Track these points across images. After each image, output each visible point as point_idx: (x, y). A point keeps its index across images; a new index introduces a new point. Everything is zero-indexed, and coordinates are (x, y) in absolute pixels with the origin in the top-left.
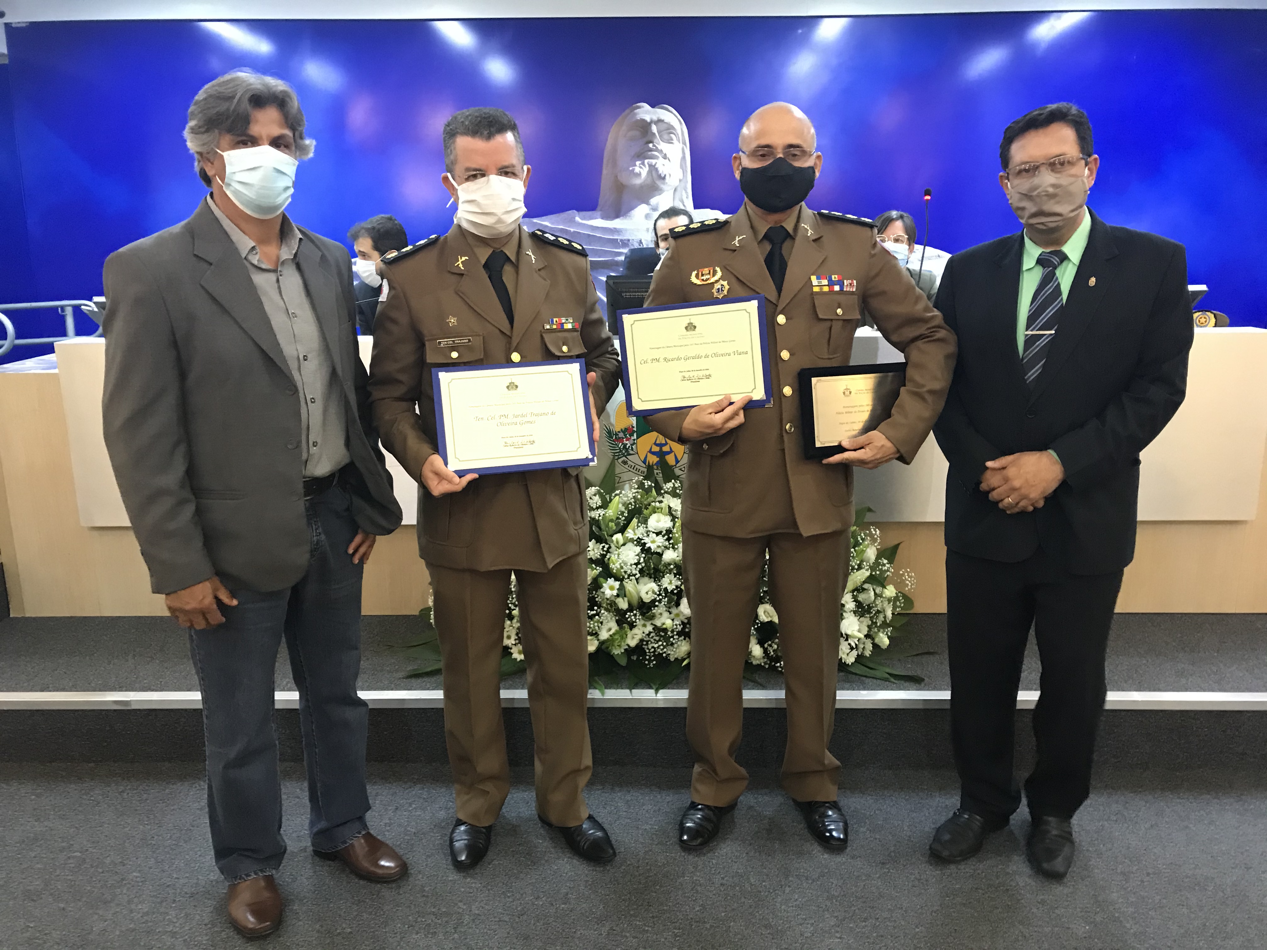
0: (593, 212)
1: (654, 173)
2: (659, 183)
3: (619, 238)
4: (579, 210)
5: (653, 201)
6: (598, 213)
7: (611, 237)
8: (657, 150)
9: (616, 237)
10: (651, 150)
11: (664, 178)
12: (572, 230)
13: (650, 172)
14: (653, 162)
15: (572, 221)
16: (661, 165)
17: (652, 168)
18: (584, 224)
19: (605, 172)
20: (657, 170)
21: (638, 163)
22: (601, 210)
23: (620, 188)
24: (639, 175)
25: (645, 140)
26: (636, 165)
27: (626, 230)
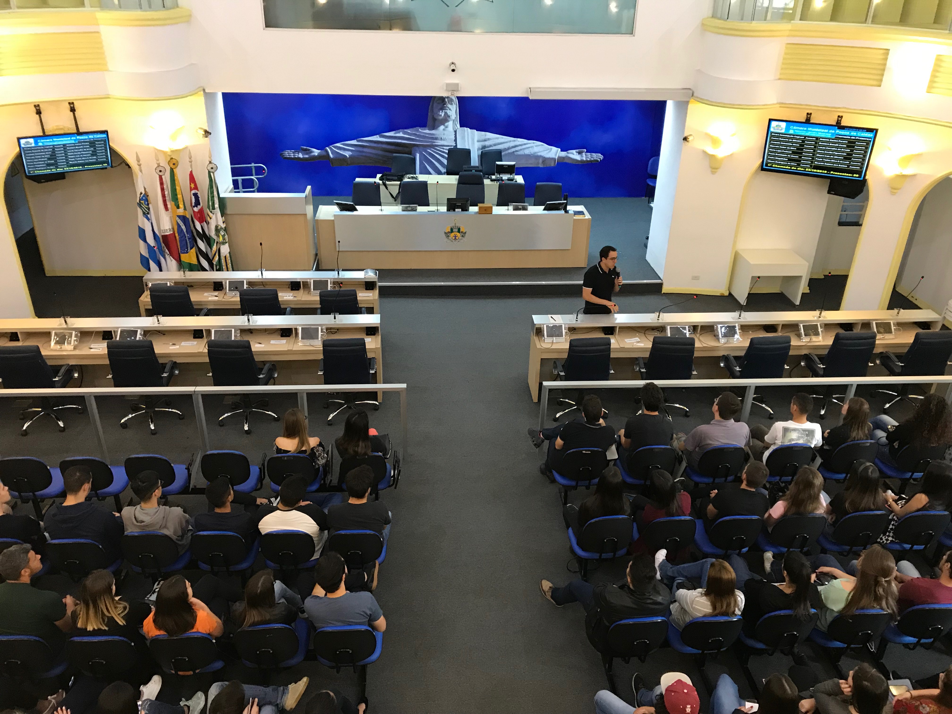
0: (425, 128)
1: (446, 116)
2: (448, 118)
3: (434, 137)
4: (420, 127)
7: (431, 136)
11: (450, 117)
14: (446, 111)
18: (423, 132)
20: (447, 114)
22: (428, 127)
26: (440, 112)
27: (436, 134)
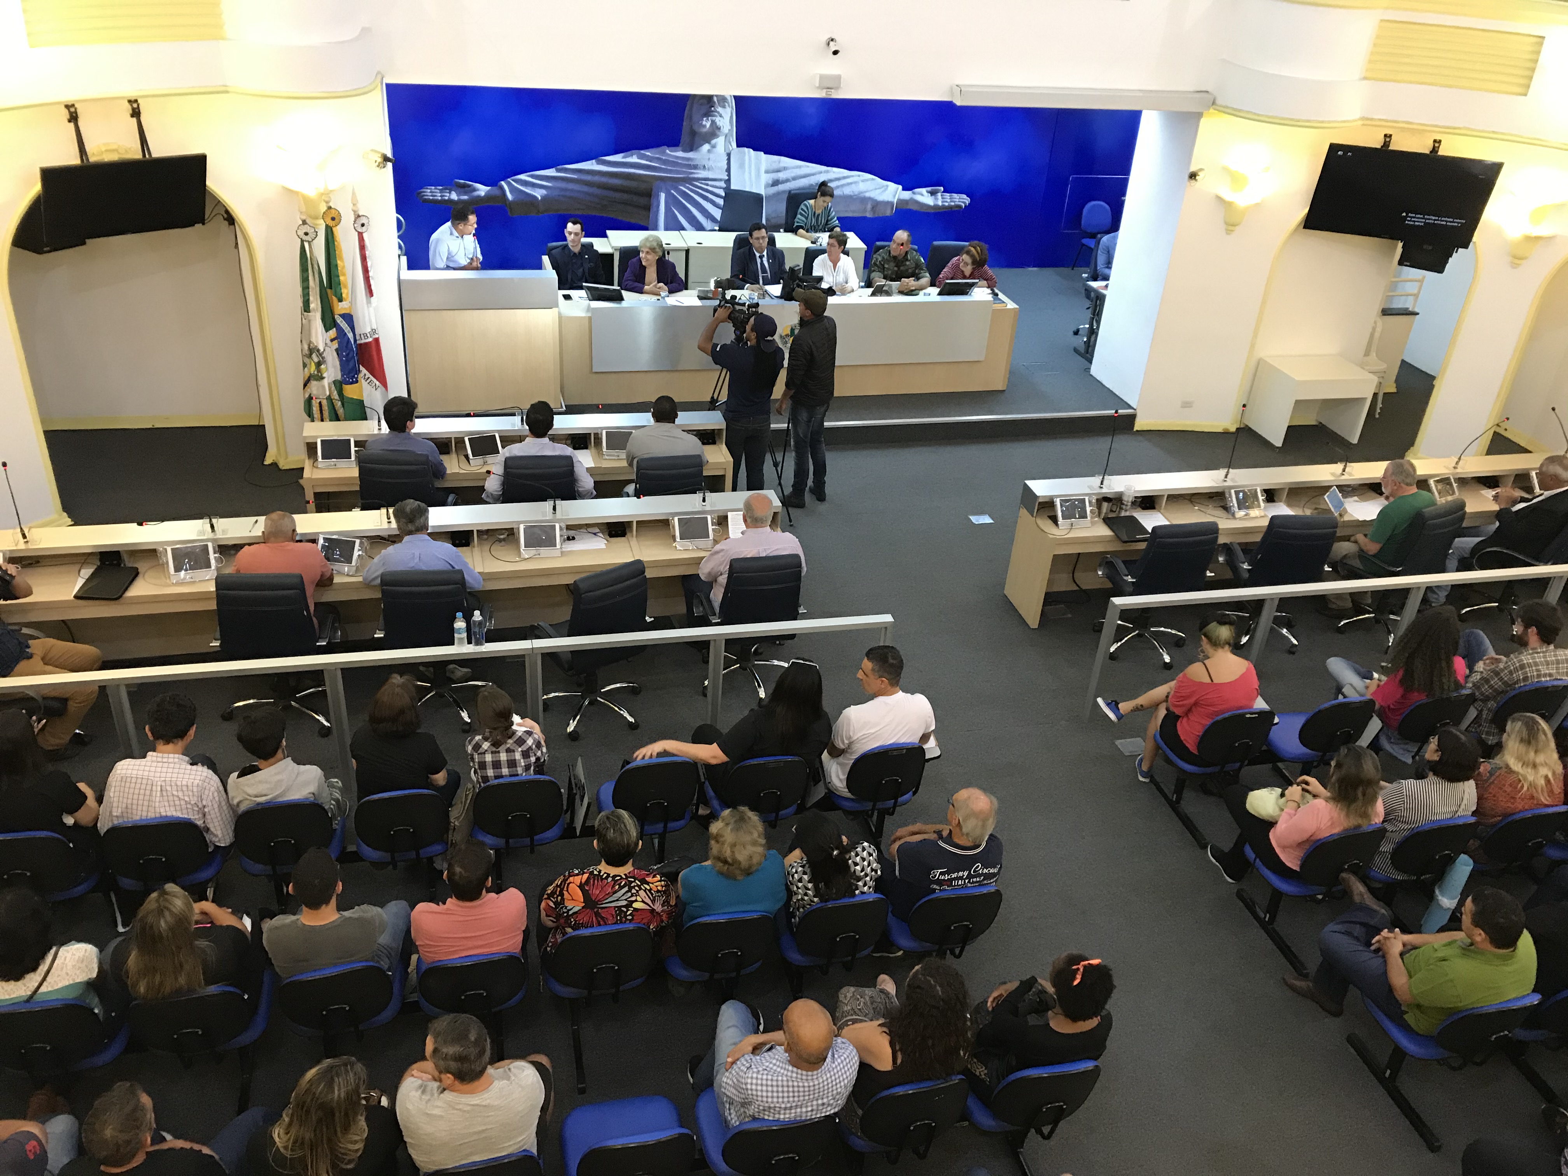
0: (677, 147)
1: (714, 127)
2: (716, 131)
3: (692, 163)
4: (668, 146)
5: (713, 142)
6: (680, 148)
8: (716, 112)
9: (690, 163)
10: (713, 111)
11: (719, 129)
12: (664, 158)
13: (711, 125)
15: (664, 153)
16: (718, 120)
17: (713, 122)
18: (672, 155)
19: (684, 123)
21: (705, 119)
22: (682, 147)
23: (693, 134)
24: (705, 126)
25: (708, 106)
26: (703, 120)
27: (696, 159)
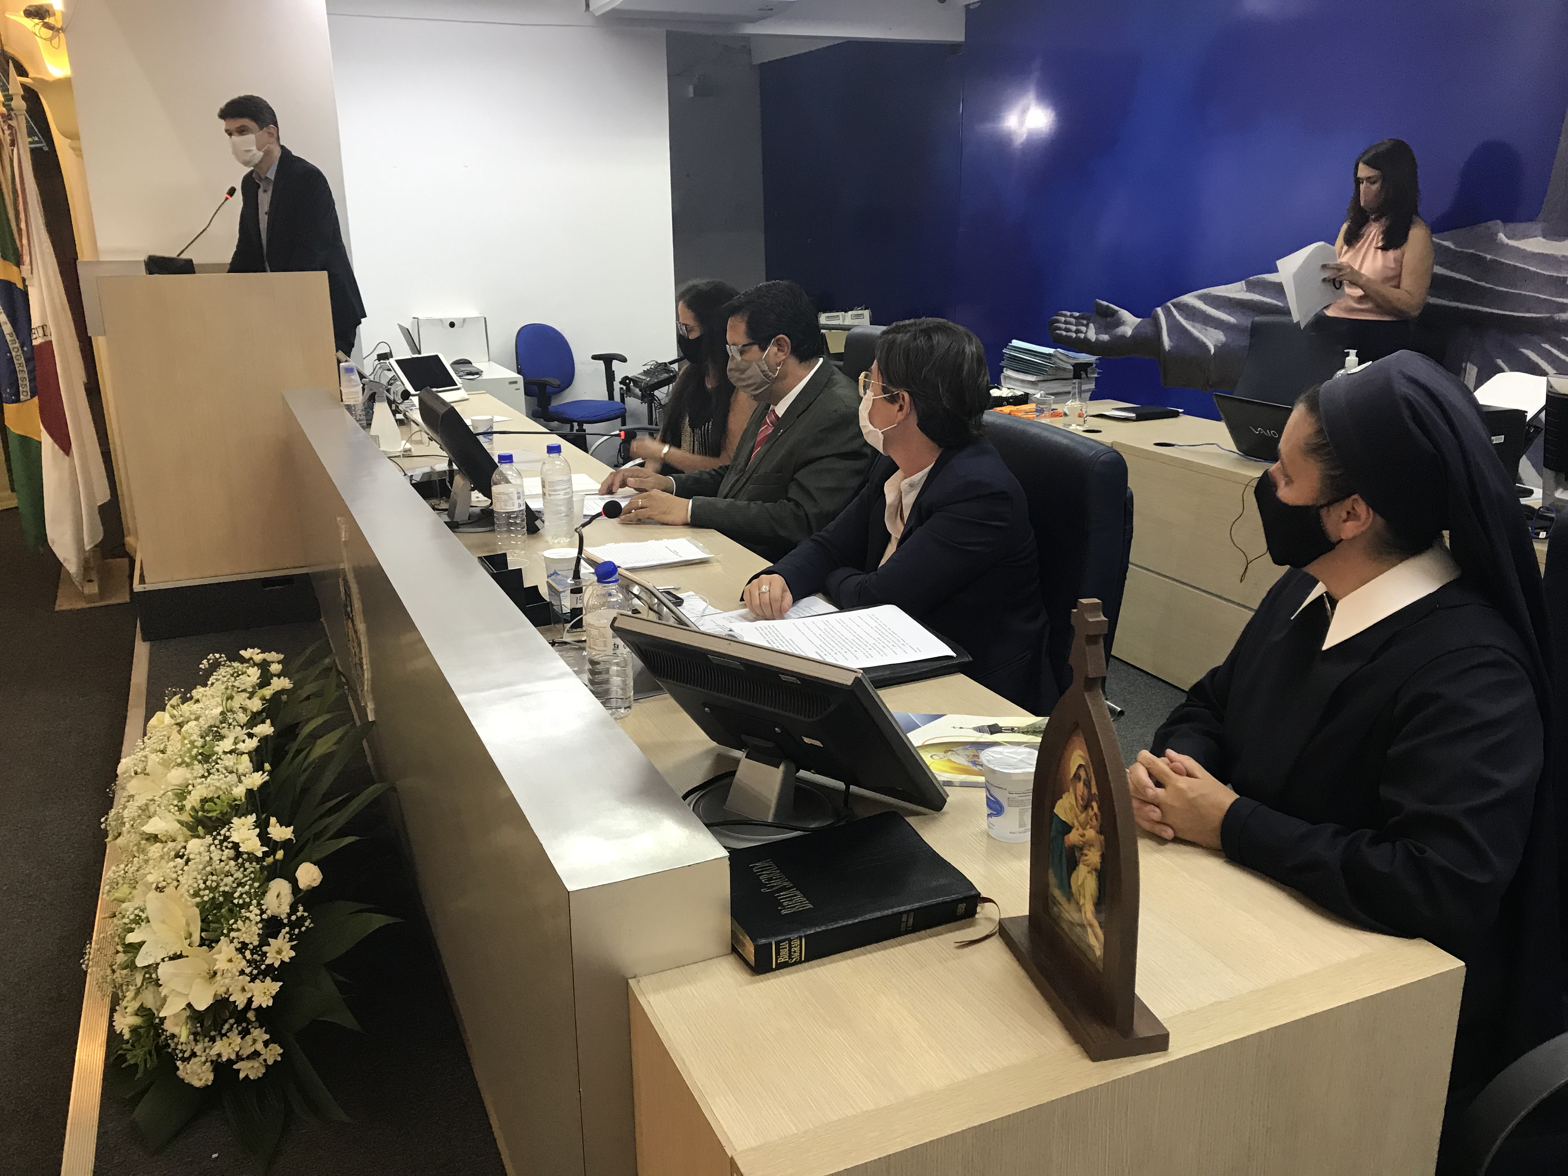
0: (1529, 224)
6: (1538, 226)
7: (1555, 274)
12: (1489, 257)
15: (1491, 241)
18: (1512, 247)
22: (1544, 221)
